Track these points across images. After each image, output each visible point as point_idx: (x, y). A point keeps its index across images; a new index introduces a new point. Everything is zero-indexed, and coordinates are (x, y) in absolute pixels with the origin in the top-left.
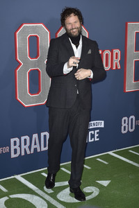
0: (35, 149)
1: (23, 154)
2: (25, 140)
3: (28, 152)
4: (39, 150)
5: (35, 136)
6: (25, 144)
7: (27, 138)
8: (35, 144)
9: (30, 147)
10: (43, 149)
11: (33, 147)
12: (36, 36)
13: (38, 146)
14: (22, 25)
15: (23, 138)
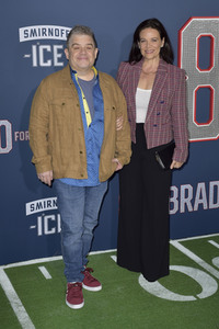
0: (201, 205)
1: (182, 210)
2: (187, 190)
3: (190, 209)
4: (205, 207)
5: (201, 186)
6: (187, 196)
7: (189, 187)
8: (201, 198)
9: (193, 202)
10: (212, 206)
11: (198, 201)
12: (210, 37)
13: (204, 201)
14: (190, 19)
15: (183, 187)
